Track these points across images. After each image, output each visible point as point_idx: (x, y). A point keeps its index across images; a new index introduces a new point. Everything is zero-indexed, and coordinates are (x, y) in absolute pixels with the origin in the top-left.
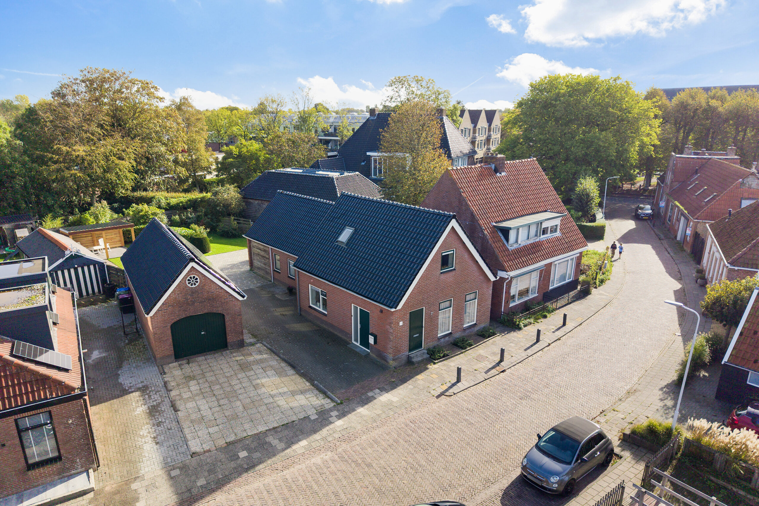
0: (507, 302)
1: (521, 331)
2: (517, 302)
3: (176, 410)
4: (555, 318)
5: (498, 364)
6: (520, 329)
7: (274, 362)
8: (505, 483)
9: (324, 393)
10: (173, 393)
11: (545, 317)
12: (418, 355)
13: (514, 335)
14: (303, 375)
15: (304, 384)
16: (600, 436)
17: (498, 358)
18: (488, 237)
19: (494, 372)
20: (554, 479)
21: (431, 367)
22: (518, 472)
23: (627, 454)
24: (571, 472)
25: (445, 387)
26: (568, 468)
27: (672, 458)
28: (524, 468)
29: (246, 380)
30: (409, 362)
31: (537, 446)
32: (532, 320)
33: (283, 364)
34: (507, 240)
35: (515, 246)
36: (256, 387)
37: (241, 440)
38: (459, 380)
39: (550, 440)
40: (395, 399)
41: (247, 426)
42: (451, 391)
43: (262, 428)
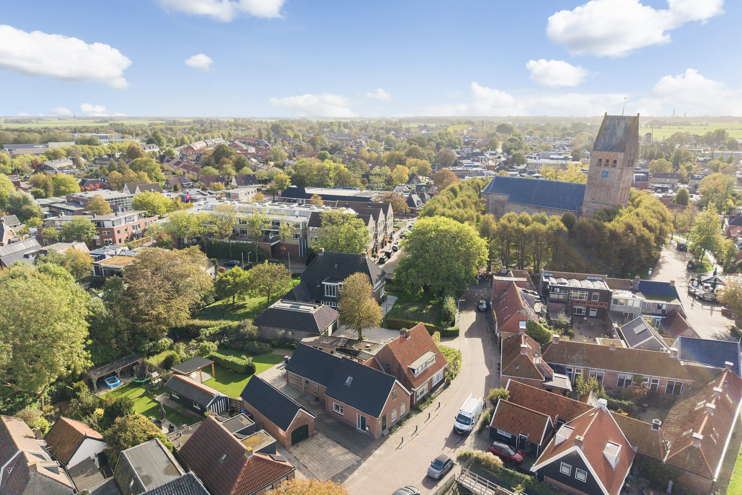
0: (416, 399)
1: (422, 413)
2: (420, 397)
3: (307, 468)
4: (435, 402)
5: (416, 431)
6: (422, 411)
7: (330, 442)
8: (423, 478)
9: (356, 454)
10: (301, 461)
11: (431, 402)
12: (386, 432)
13: (420, 415)
14: (345, 447)
15: (346, 450)
16: (449, 460)
17: (415, 429)
18: (407, 374)
19: (414, 435)
20: (437, 475)
21: (391, 436)
22: (426, 474)
23: (458, 464)
24: (441, 473)
25: (398, 445)
26: (440, 471)
27: (471, 463)
28: (428, 473)
29: (324, 452)
30: (383, 435)
31: (431, 466)
32: (426, 406)
33: (335, 443)
34: (414, 373)
35: (417, 375)
36: (329, 454)
37: (335, 476)
38: (402, 442)
39: (435, 463)
40: (382, 453)
41: (335, 470)
42: (400, 446)
43: (340, 471)
